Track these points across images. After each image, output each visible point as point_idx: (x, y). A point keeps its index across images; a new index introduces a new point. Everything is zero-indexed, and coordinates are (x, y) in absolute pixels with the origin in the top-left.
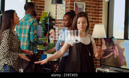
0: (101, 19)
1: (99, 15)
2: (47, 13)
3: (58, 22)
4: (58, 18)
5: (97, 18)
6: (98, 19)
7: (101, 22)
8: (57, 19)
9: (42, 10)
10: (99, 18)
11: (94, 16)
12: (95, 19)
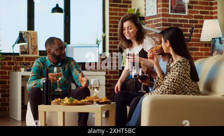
0: (216, 13)
1: (213, 6)
2: (135, 9)
3: (148, 21)
4: (147, 15)
5: (210, 11)
6: (212, 13)
7: (216, 18)
8: (146, 17)
9: (127, 7)
10: (213, 11)
11: (205, 9)
12: (207, 13)
